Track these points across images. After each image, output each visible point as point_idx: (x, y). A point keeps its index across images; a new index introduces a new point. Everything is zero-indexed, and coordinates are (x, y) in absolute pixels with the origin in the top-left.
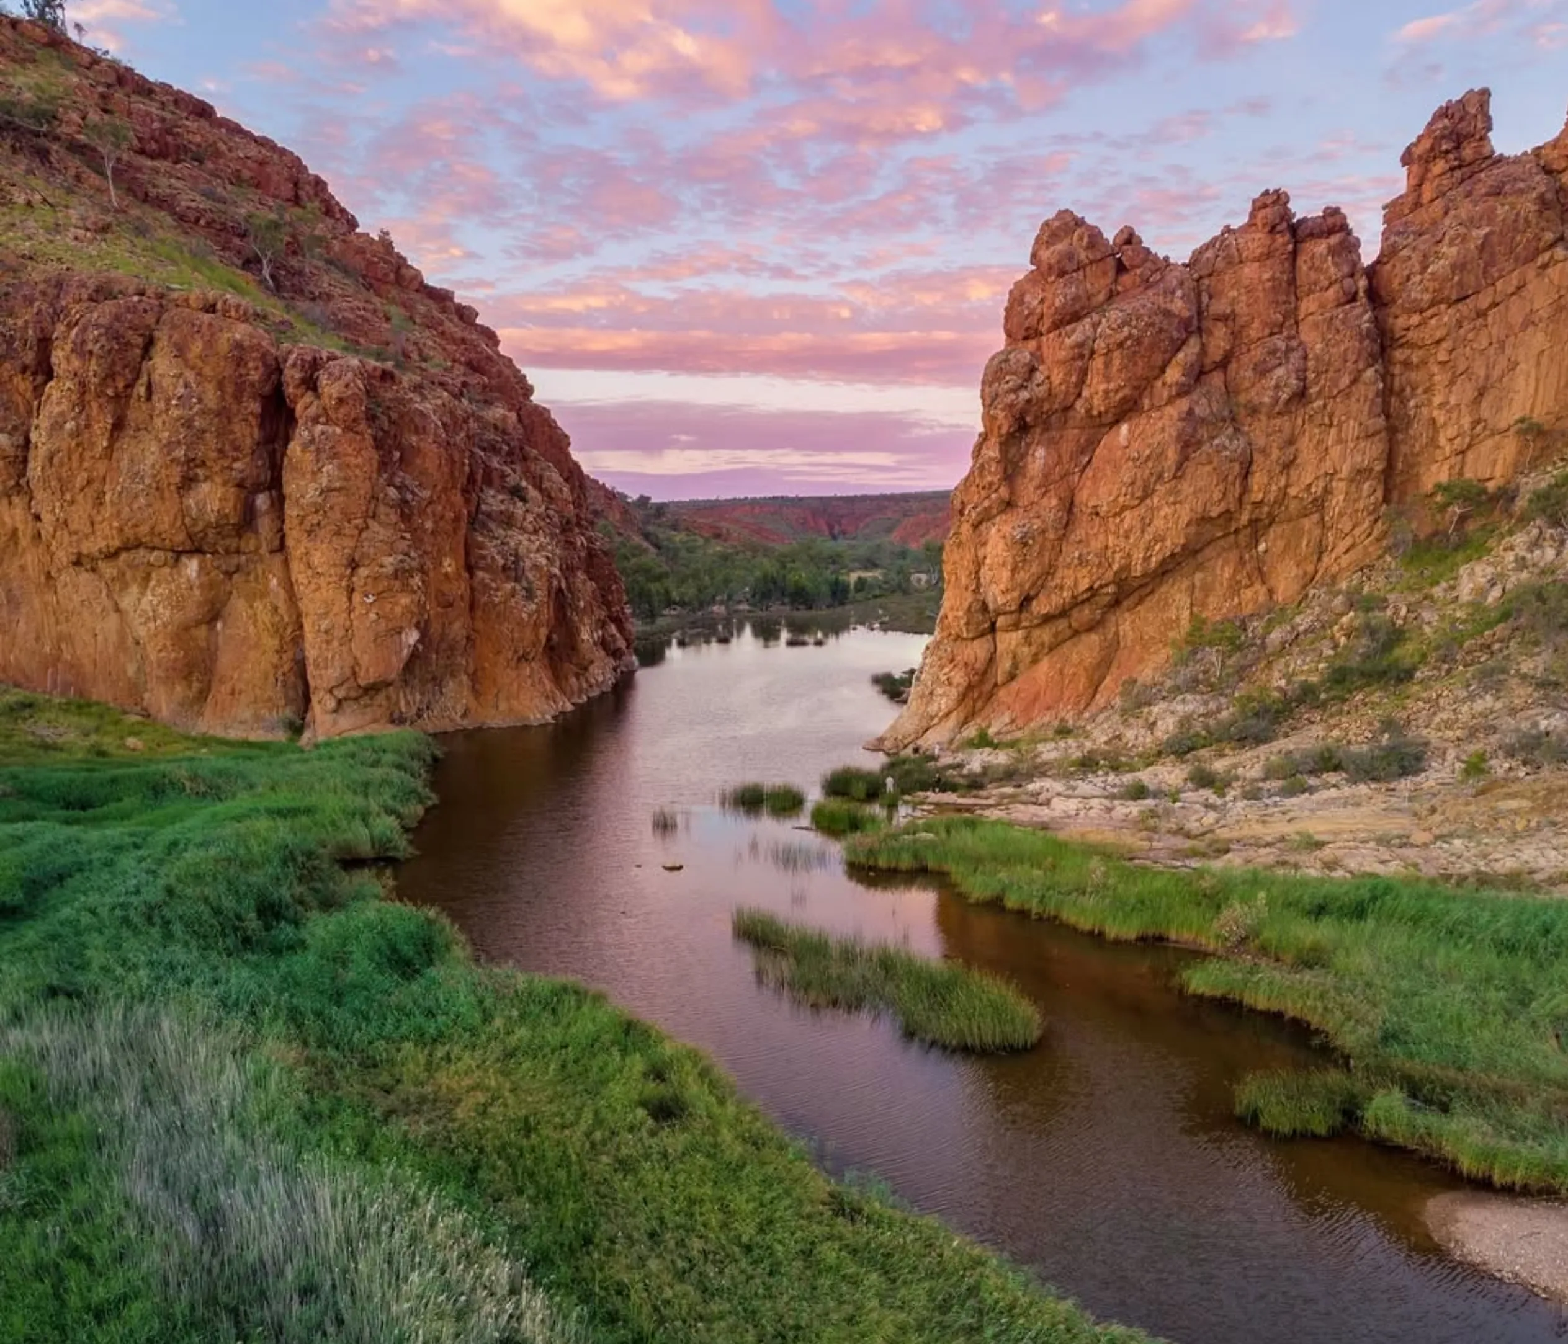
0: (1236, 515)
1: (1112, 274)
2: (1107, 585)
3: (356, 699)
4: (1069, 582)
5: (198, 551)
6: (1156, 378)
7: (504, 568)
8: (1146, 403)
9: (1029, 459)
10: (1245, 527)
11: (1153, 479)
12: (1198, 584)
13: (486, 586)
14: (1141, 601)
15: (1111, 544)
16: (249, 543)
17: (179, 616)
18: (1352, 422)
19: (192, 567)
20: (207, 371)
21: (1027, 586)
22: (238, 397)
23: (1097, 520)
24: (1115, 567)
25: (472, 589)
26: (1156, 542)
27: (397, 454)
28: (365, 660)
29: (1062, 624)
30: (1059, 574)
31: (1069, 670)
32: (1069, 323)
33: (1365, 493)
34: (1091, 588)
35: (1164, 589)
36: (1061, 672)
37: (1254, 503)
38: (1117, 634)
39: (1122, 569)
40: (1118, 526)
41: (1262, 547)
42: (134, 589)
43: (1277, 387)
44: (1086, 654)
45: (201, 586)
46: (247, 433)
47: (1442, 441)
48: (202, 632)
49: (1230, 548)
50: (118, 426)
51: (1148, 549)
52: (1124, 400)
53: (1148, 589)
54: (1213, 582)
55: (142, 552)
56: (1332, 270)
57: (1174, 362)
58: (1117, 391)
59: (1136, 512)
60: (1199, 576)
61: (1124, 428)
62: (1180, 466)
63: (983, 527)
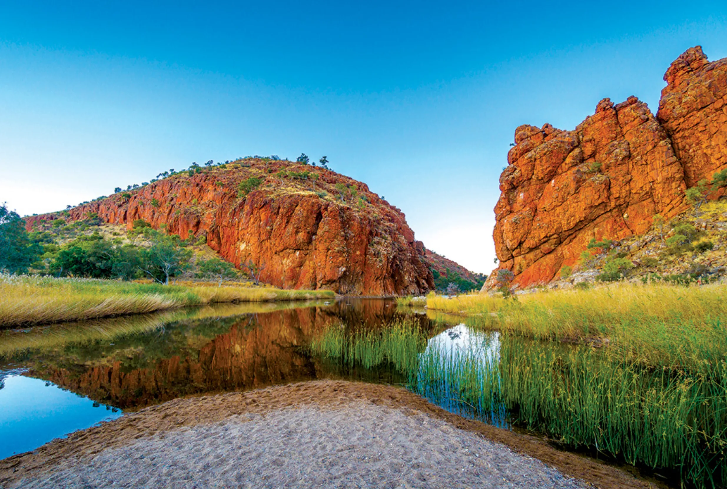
0: (608, 204)
1: (542, 137)
2: (553, 235)
3: (325, 284)
4: (537, 235)
5: (299, 249)
6: (562, 163)
7: (374, 254)
8: (560, 171)
9: (518, 197)
10: (614, 208)
11: (566, 195)
12: (596, 232)
13: (369, 259)
14: (571, 241)
15: (552, 220)
16: (310, 247)
17: (293, 265)
18: (658, 162)
19: (298, 253)
20: (306, 208)
21: (520, 238)
22: (311, 214)
23: (545, 213)
24: (555, 228)
25: (365, 260)
26: (572, 217)
27: (347, 226)
28: (327, 274)
29: (538, 251)
30: (532, 232)
31: (542, 268)
32: (526, 152)
33: (674, 187)
34: (546, 237)
35: (580, 235)
36: (539, 269)
37: (615, 198)
38: (562, 253)
39: (558, 228)
40: (554, 213)
41: (625, 216)
42: (286, 259)
43: (616, 156)
44: (549, 261)
45: (299, 258)
46: (312, 221)
47: (713, 160)
48: (298, 269)
49: (609, 217)
50: (288, 222)
51: (568, 220)
52: (550, 172)
53: (574, 235)
54: (603, 230)
55: (288, 250)
56: (634, 114)
57: (568, 156)
58: (546, 169)
59: (560, 208)
60: (596, 230)
61: (553, 181)
62: (577, 189)
63: (501, 221)
